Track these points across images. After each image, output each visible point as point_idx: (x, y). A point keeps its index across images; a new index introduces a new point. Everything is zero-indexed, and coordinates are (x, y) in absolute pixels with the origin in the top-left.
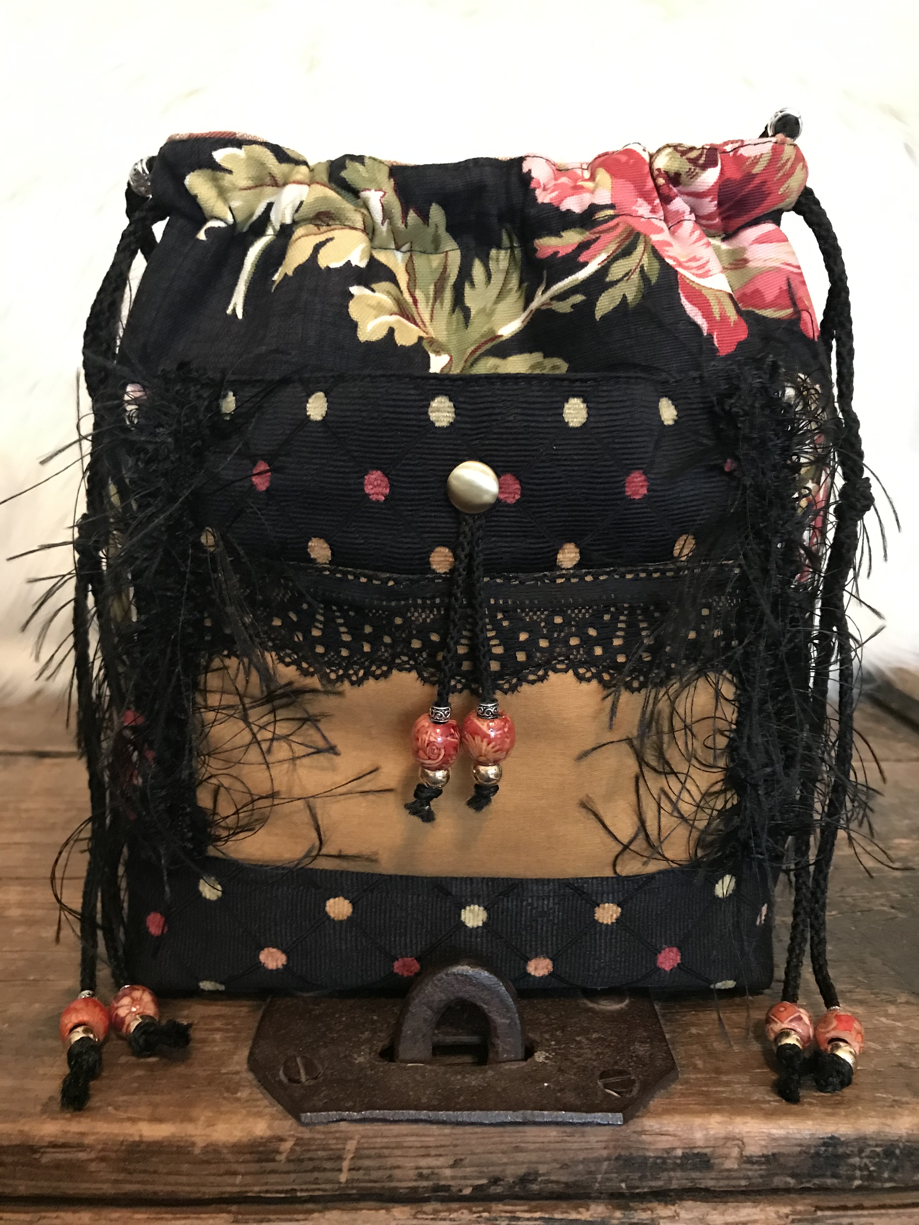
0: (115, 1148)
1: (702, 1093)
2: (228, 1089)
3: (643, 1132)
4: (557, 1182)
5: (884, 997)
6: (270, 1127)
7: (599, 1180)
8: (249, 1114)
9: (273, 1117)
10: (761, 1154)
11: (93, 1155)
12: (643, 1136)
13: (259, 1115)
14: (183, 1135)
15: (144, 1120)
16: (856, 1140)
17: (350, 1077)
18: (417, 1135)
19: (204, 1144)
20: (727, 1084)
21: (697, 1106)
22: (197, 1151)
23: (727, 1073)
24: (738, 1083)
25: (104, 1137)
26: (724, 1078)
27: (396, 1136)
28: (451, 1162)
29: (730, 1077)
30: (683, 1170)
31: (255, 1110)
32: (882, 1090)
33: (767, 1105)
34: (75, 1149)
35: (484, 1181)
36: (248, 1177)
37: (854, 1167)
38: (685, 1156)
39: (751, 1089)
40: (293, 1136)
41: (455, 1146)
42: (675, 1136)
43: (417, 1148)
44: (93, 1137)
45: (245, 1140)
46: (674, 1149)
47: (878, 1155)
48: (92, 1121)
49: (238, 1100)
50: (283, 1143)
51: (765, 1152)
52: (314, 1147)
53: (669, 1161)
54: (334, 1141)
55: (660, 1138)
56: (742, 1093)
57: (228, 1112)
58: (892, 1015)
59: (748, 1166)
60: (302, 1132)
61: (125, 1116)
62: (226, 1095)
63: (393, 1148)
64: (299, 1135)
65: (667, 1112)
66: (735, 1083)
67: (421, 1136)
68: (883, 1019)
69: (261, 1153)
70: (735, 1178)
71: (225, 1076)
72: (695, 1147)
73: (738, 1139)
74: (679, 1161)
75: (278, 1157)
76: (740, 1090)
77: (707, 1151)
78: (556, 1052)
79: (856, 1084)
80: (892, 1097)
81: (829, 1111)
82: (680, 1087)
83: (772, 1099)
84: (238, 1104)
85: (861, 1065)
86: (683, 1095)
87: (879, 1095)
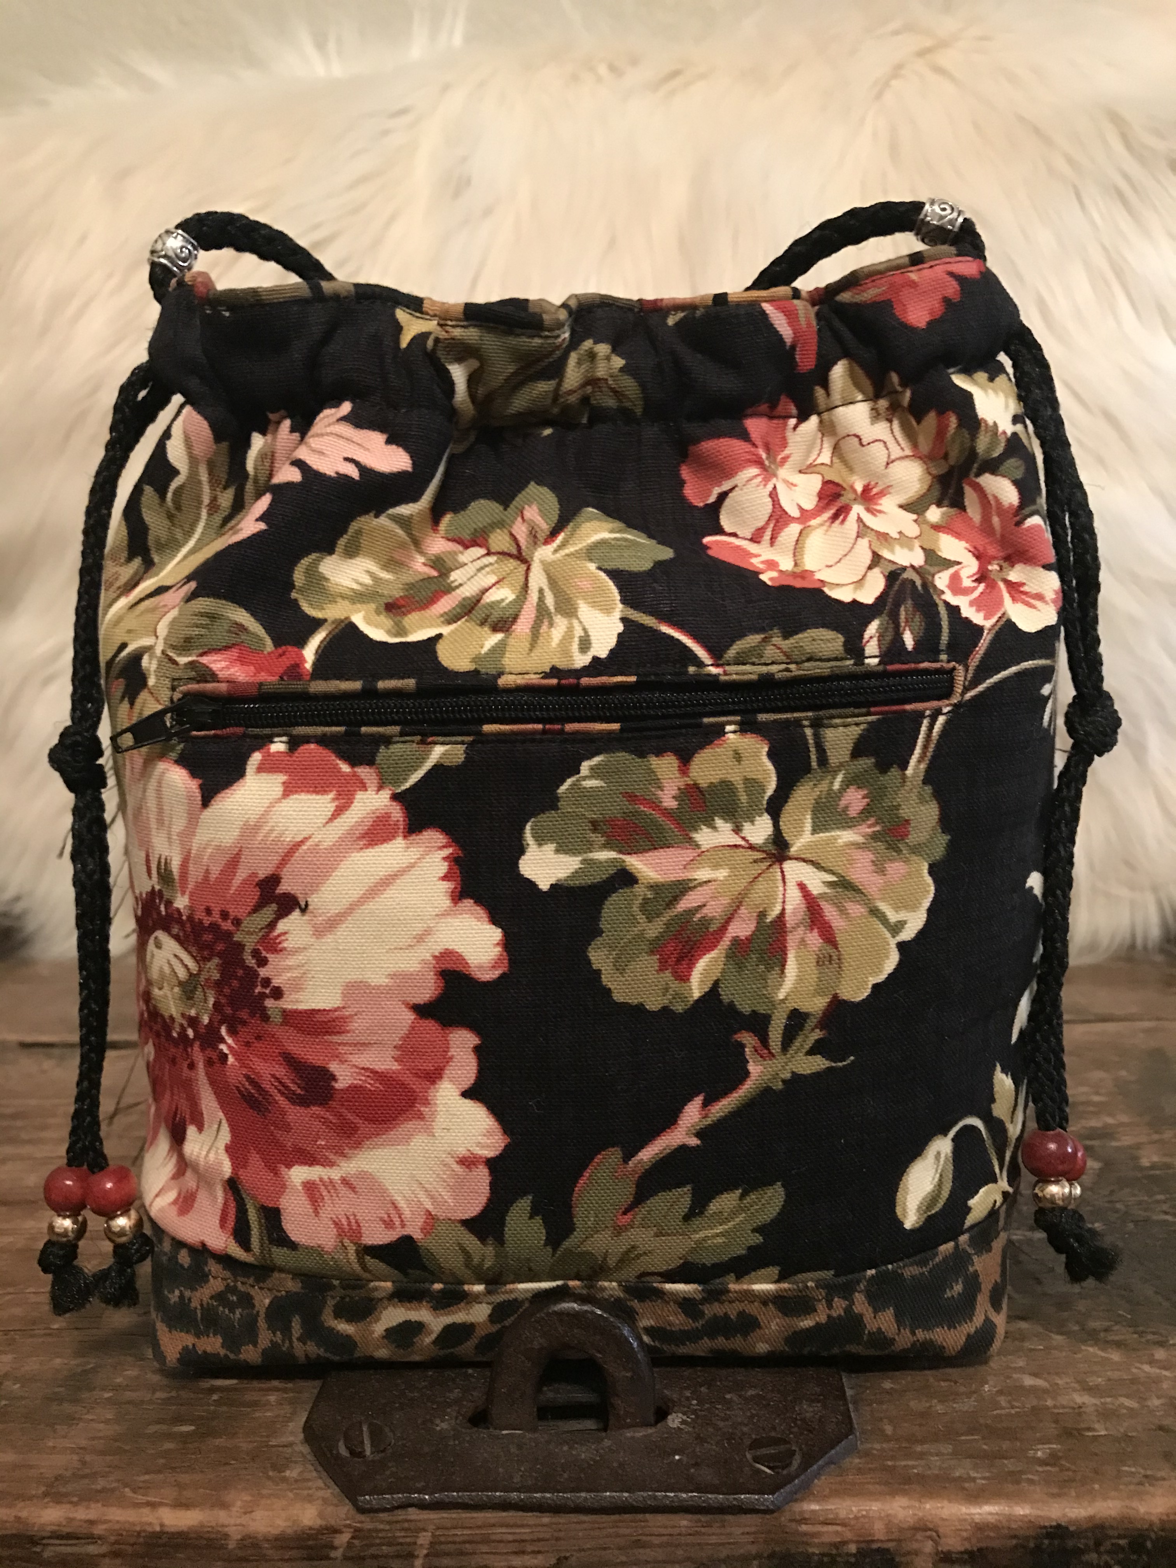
0: (132, 1541)
1: (885, 1469)
2: (274, 1467)
3: (804, 1521)
5: (1150, 1337)
6: (321, 1515)
8: (297, 1497)
9: (325, 1500)
10: (963, 1549)
11: (104, 1549)
12: (804, 1528)
13: (310, 1499)
14: (214, 1524)
15: (166, 1505)
16: (1091, 1528)
17: (426, 1449)
18: (507, 1526)
19: (239, 1537)
20: (921, 1456)
21: (877, 1486)
22: (232, 1545)
23: (922, 1442)
24: (937, 1455)
25: (117, 1527)
26: (919, 1448)
27: (479, 1527)
28: (553, 1560)
29: (926, 1447)
31: (305, 1492)
32: (1130, 1462)
33: (972, 1484)
34: (83, 1541)
38: (860, 1554)
39: (953, 1462)
40: (349, 1526)
41: (558, 1539)
42: (844, 1525)
43: (510, 1542)
44: (104, 1527)
45: (289, 1531)
46: (844, 1543)
47: (1122, 1549)
48: (103, 1505)
49: (285, 1480)
50: (337, 1535)
51: (967, 1546)
52: (378, 1541)
53: (839, 1559)
54: (403, 1534)
55: (825, 1529)
56: (940, 1468)
57: (269, 1496)
58: (1157, 1361)
59: (947, 1566)
60: (362, 1522)
61: (144, 1499)
62: (271, 1473)
63: (477, 1543)
64: (358, 1525)
65: (836, 1493)
66: (931, 1454)
67: (512, 1526)
68: (1146, 1368)
69: (311, 1548)
71: (274, 1449)
72: (873, 1541)
73: (930, 1530)
74: (853, 1560)
75: (333, 1554)
76: (938, 1463)
77: (890, 1545)
78: (697, 1417)
79: (1096, 1454)
80: (1142, 1471)
81: (1055, 1490)
82: (857, 1461)
83: (979, 1475)
84: (284, 1486)
85: (1106, 1429)
86: (860, 1471)
87: (1126, 1468)
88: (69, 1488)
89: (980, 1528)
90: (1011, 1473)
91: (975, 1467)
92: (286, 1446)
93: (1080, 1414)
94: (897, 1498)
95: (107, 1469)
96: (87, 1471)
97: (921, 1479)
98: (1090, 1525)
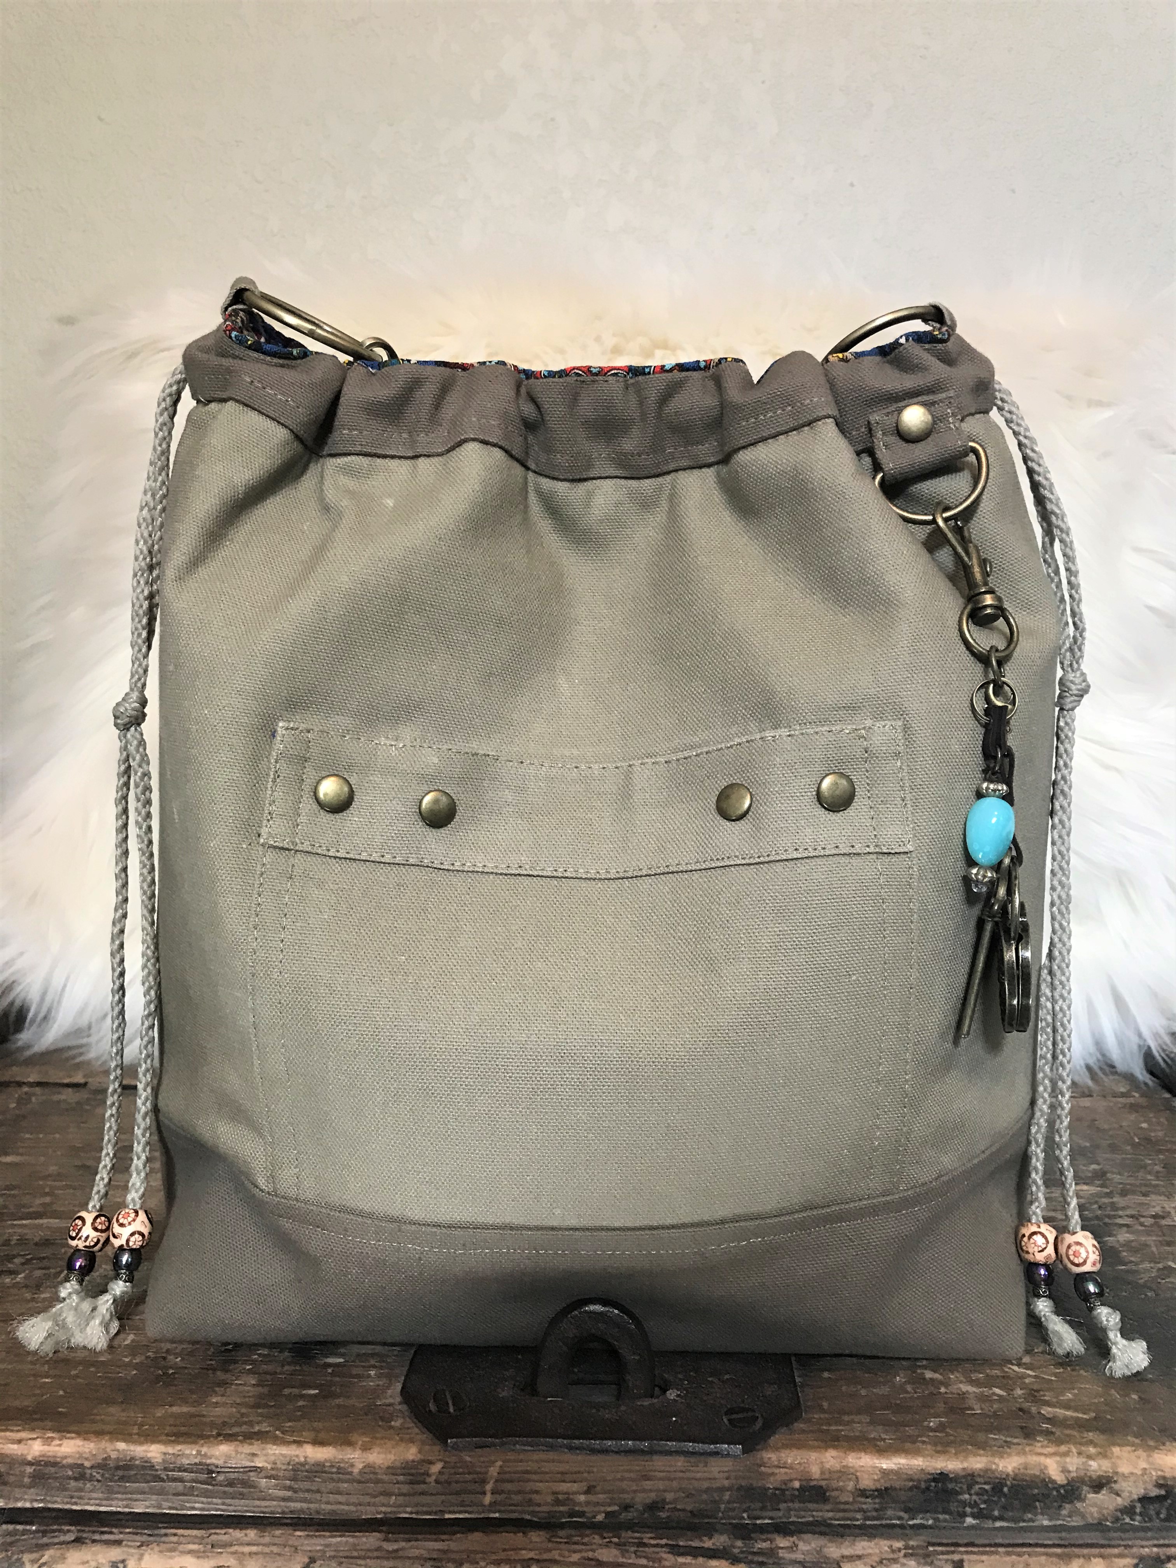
0: (284, 1467)
1: (822, 1431)
2: (382, 1419)
3: (763, 1464)
4: (684, 1510)
6: (420, 1452)
7: (722, 1509)
8: (402, 1440)
9: (423, 1443)
10: (874, 1488)
12: (762, 1468)
13: (412, 1441)
14: (343, 1459)
15: (308, 1442)
16: (965, 1477)
17: (493, 1409)
18: (554, 1462)
19: (361, 1467)
20: (848, 1423)
21: (815, 1442)
22: (356, 1471)
23: (849, 1413)
24: (859, 1423)
25: (273, 1458)
26: (846, 1418)
28: (585, 1488)
29: (851, 1417)
30: (800, 1502)
31: (408, 1436)
32: (996, 1432)
33: (883, 1443)
34: (247, 1470)
35: (616, 1508)
36: (401, 1498)
37: (964, 1504)
38: (802, 1489)
39: (870, 1428)
40: (441, 1460)
41: (589, 1473)
42: (791, 1468)
43: (554, 1473)
44: (264, 1458)
45: (399, 1463)
46: (791, 1480)
47: (986, 1491)
48: (263, 1443)
49: (391, 1427)
50: (431, 1466)
51: (878, 1486)
52: (460, 1471)
53: (787, 1492)
54: (478, 1466)
55: (777, 1471)
56: (861, 1431)
57: (382, 1438)
59: (863, 1500)
60: (450, 1457)
61: (292, 1439)
62: (380, 1423)
63: (531, 1473)
64: (447, 1459)
65: (786, 1446)
66: (854, 1422)
69: (412, 1475)
70: (851, 1511)
71: (380, 1408)
72: (811, 1480)
73: (852, 1473)
74: (797, 1493)
75: (428, 1480)
76: (859, 1429)
77: (823, 1483)
78: (687, 1391)
79: (972, 1426)
80: (1004, 1438)
81: (939, 1448)
82: (802, 1426)
83: (887, 1437)
84: (392, 1431)
85: (982, 1409)
86: (803, 1431)
87: (992, 1436)
88: (236, 1430)
89: (885, 1473)
90: (909, 1436)
91: (886, 1432)
92: (387, 1405)
93: (963, 1398)
94: (829, 1450)
95: (260, 1418)
96: (245, 1419)
97: (847, 1439)
98: (964, 1474)
